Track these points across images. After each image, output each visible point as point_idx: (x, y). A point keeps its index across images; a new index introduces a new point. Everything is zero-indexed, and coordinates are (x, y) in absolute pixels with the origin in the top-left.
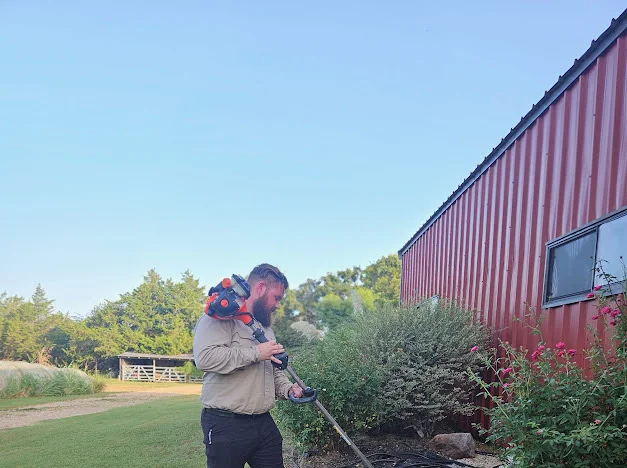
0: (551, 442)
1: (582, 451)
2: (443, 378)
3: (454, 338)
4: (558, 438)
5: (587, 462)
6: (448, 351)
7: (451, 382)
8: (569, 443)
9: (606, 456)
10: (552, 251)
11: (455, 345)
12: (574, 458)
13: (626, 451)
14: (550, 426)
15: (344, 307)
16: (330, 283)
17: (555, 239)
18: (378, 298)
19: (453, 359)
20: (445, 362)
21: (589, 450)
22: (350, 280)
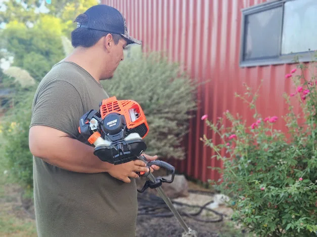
0: (270, 195)
1: (290, 200)
2: (159, 127)
3: (168, 91)
4: (273, 192)
5: (292, 207)
6: (162, 102)
7: (165, 130)
8: (281, 195)
9: (305, 202)
10: (246, 17)
11: (169, 97)
12: (284, 205)
13: (316, 197)
14: (267, 181)
15: (30, 35)
16: (12, 8)
17: (249, 7)
18: (66, 27)
19: (167, 110)
20: (159, 112)
21: (295, 200)
22: (33, 6)
